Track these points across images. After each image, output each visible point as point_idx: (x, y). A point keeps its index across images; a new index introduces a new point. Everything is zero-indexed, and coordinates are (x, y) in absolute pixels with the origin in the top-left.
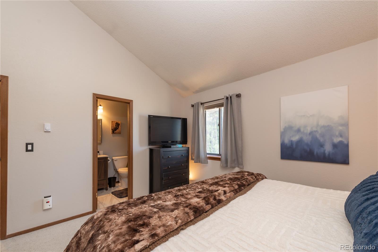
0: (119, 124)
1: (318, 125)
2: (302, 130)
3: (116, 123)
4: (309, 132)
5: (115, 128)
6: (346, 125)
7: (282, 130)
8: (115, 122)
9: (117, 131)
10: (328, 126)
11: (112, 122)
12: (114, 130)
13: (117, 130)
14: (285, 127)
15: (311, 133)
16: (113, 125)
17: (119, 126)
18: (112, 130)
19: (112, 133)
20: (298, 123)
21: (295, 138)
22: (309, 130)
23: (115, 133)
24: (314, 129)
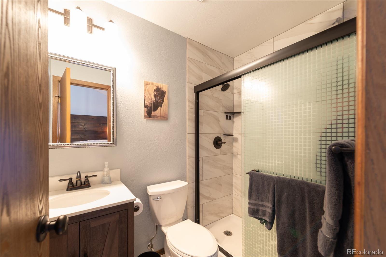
0: (163, 91)
3: (155, 88)
5: (154, 103)
8: (152, 84)
9: (159, 112)
11: (147, 84)
12: (151, 107)
13: (160, 107)
16: (150, 95)
17: (165, 98)
18: (145, 107)
19: (145, 116)
23: (154, 117)
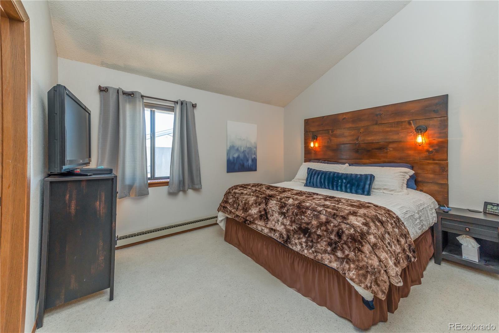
1: (246, 147)
2: (239, 149)
4: (242, 151)
6: (256, 148)
7: (228, 148)
10: (250, 147)
14: (230, 146)
15: (244, 152)
20: (238, 144)
21: (236, 156)
22: (242, 149)
24: (245, 149)
